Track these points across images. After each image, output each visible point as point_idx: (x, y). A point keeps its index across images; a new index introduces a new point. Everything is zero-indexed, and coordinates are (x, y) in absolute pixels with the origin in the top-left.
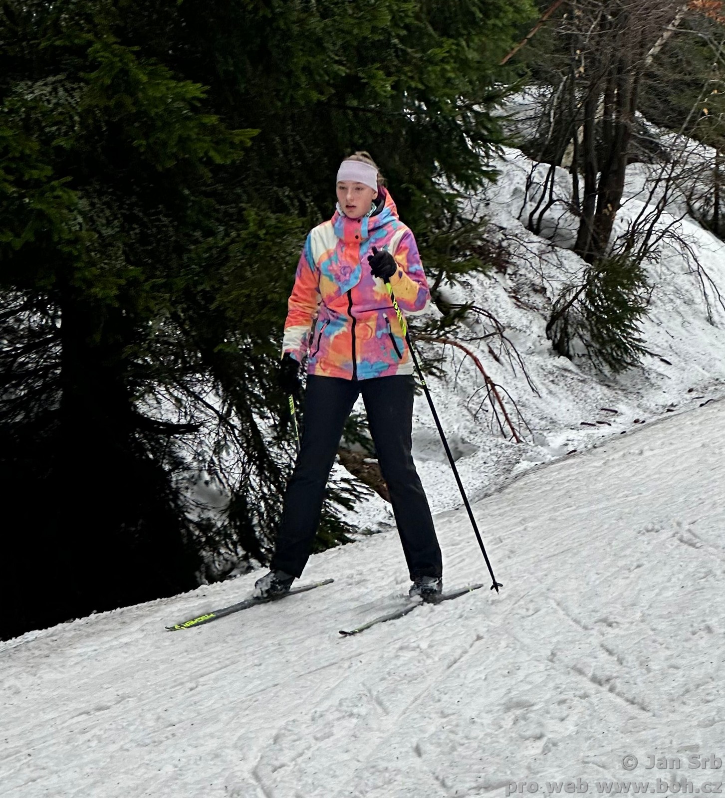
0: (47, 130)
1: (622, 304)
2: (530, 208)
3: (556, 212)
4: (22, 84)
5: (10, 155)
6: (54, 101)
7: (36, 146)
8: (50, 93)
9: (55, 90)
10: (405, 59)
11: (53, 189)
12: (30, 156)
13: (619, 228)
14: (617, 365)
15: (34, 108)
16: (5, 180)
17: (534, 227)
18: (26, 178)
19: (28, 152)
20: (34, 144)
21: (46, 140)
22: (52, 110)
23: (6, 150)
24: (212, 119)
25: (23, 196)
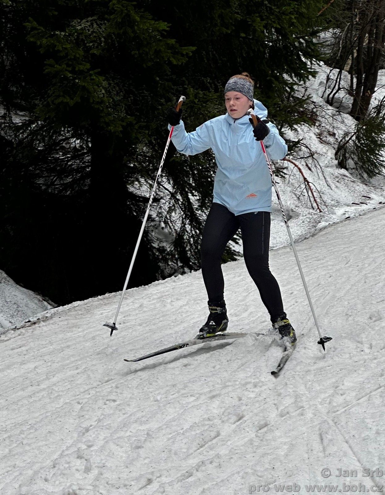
0: (88, 45)
1: (374, 142)
2: (328, 92)
3: (342, 94)
4: (75, 21)
5: (69, 57)
6: (92, 30)
7: (82, 53)
8: (90, 26)
9: (92, 24)
10: (271, 11)
11: (91, 75)
12: (79, 58)
13: (374, 103)
14: (371, 174)
15: (82, 34)
16: (66, 70)
17: (330, 102)
18: (77, 69)
19: (78, 56)
20: (81, 52)
21: (87, 50)
22: (90, 35)
23: (67, 54)
24: (172, 41)
25: (75, 78)
